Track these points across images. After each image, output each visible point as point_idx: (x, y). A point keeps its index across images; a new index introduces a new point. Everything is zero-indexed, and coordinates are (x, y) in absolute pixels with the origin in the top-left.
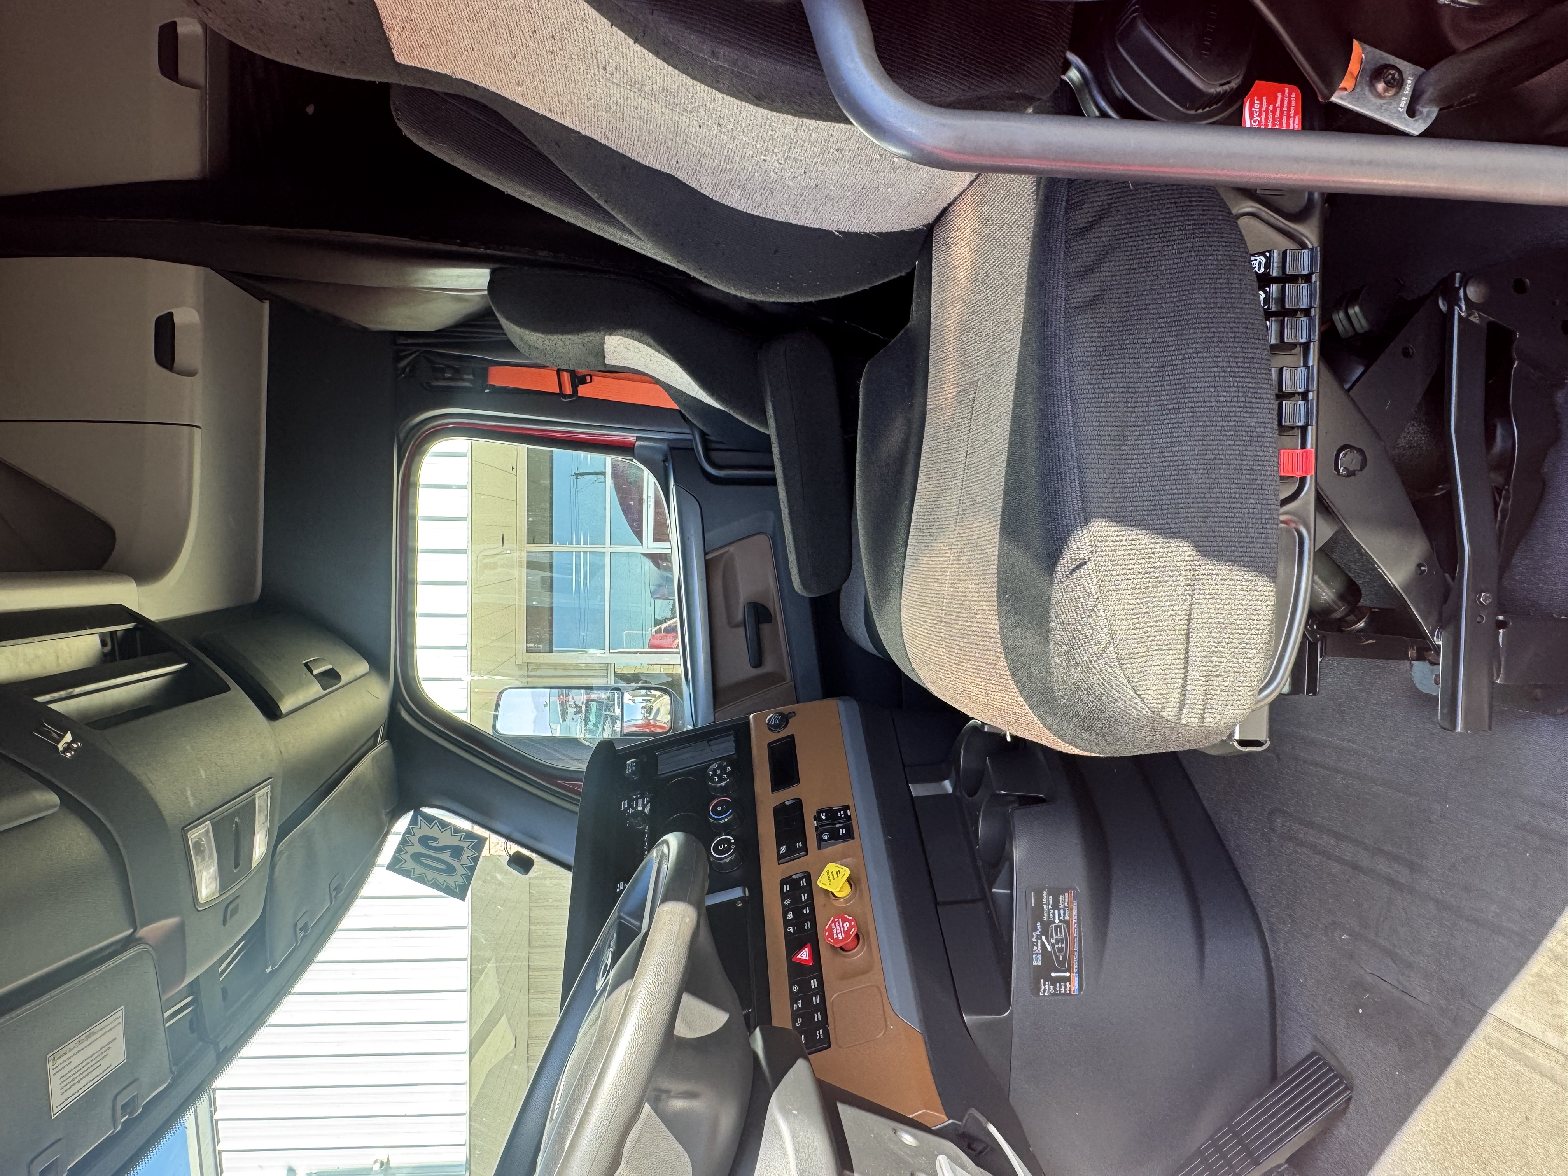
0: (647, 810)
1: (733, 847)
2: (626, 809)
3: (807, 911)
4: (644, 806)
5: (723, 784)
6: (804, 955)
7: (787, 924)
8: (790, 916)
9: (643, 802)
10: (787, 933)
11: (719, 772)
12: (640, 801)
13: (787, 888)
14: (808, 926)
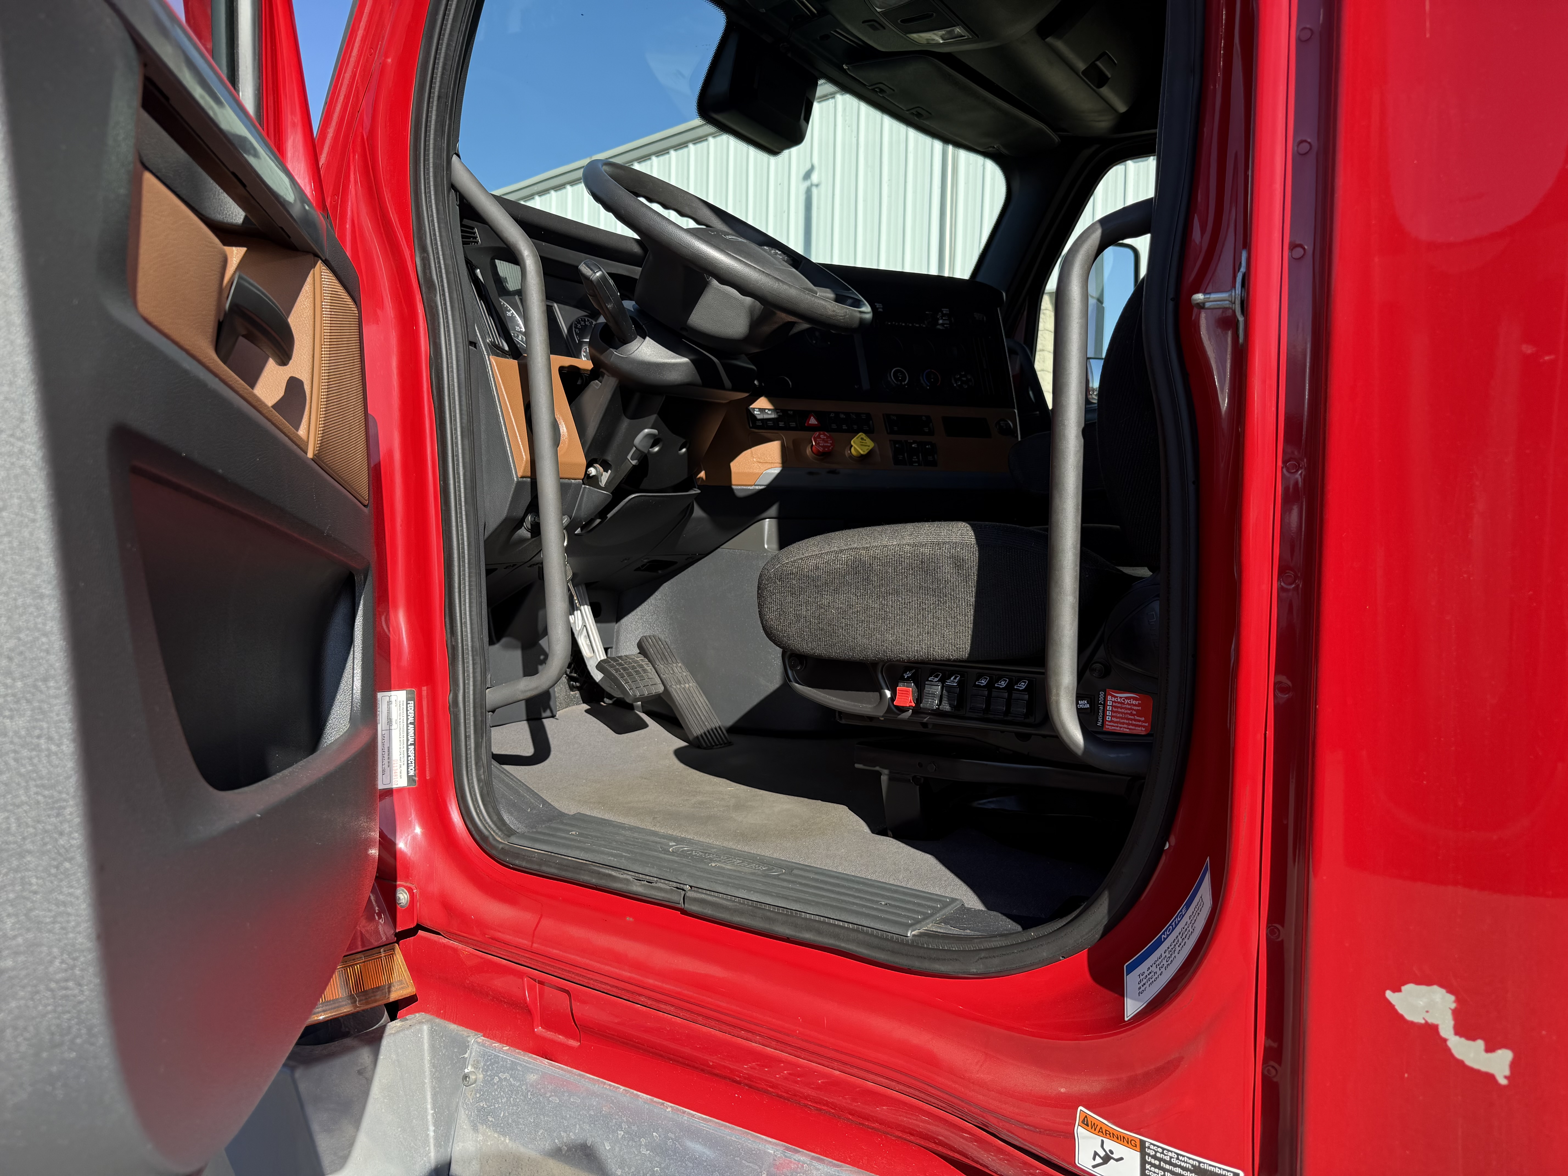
0: (939, 327)
1: (899, 383)
2: (942, 312)
3: (844, 427)
4: (942, 325)
5: (953, 381)
6: (813, 421)
7: (837, 414)
8: (842, 416)
9: (946, 324)
10: (830, 412)
11: (964, 379)
12: (947, 322)
13: (864, 417)
14: (834, 426)
